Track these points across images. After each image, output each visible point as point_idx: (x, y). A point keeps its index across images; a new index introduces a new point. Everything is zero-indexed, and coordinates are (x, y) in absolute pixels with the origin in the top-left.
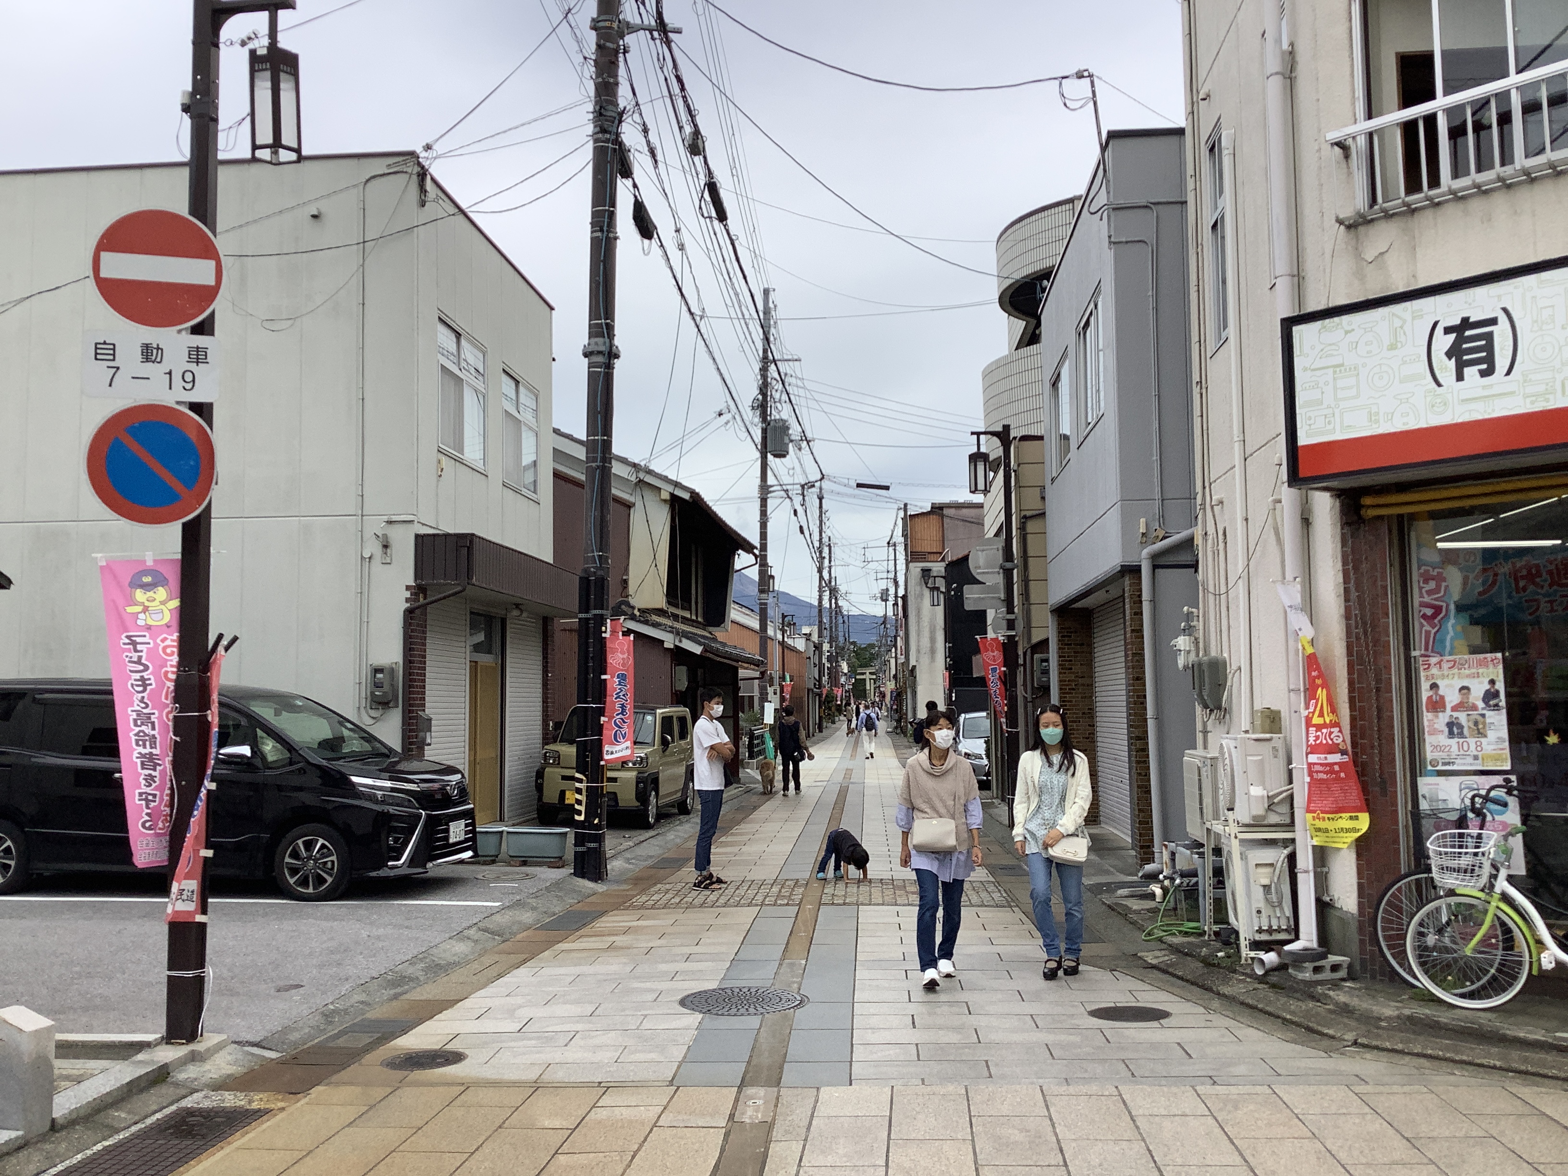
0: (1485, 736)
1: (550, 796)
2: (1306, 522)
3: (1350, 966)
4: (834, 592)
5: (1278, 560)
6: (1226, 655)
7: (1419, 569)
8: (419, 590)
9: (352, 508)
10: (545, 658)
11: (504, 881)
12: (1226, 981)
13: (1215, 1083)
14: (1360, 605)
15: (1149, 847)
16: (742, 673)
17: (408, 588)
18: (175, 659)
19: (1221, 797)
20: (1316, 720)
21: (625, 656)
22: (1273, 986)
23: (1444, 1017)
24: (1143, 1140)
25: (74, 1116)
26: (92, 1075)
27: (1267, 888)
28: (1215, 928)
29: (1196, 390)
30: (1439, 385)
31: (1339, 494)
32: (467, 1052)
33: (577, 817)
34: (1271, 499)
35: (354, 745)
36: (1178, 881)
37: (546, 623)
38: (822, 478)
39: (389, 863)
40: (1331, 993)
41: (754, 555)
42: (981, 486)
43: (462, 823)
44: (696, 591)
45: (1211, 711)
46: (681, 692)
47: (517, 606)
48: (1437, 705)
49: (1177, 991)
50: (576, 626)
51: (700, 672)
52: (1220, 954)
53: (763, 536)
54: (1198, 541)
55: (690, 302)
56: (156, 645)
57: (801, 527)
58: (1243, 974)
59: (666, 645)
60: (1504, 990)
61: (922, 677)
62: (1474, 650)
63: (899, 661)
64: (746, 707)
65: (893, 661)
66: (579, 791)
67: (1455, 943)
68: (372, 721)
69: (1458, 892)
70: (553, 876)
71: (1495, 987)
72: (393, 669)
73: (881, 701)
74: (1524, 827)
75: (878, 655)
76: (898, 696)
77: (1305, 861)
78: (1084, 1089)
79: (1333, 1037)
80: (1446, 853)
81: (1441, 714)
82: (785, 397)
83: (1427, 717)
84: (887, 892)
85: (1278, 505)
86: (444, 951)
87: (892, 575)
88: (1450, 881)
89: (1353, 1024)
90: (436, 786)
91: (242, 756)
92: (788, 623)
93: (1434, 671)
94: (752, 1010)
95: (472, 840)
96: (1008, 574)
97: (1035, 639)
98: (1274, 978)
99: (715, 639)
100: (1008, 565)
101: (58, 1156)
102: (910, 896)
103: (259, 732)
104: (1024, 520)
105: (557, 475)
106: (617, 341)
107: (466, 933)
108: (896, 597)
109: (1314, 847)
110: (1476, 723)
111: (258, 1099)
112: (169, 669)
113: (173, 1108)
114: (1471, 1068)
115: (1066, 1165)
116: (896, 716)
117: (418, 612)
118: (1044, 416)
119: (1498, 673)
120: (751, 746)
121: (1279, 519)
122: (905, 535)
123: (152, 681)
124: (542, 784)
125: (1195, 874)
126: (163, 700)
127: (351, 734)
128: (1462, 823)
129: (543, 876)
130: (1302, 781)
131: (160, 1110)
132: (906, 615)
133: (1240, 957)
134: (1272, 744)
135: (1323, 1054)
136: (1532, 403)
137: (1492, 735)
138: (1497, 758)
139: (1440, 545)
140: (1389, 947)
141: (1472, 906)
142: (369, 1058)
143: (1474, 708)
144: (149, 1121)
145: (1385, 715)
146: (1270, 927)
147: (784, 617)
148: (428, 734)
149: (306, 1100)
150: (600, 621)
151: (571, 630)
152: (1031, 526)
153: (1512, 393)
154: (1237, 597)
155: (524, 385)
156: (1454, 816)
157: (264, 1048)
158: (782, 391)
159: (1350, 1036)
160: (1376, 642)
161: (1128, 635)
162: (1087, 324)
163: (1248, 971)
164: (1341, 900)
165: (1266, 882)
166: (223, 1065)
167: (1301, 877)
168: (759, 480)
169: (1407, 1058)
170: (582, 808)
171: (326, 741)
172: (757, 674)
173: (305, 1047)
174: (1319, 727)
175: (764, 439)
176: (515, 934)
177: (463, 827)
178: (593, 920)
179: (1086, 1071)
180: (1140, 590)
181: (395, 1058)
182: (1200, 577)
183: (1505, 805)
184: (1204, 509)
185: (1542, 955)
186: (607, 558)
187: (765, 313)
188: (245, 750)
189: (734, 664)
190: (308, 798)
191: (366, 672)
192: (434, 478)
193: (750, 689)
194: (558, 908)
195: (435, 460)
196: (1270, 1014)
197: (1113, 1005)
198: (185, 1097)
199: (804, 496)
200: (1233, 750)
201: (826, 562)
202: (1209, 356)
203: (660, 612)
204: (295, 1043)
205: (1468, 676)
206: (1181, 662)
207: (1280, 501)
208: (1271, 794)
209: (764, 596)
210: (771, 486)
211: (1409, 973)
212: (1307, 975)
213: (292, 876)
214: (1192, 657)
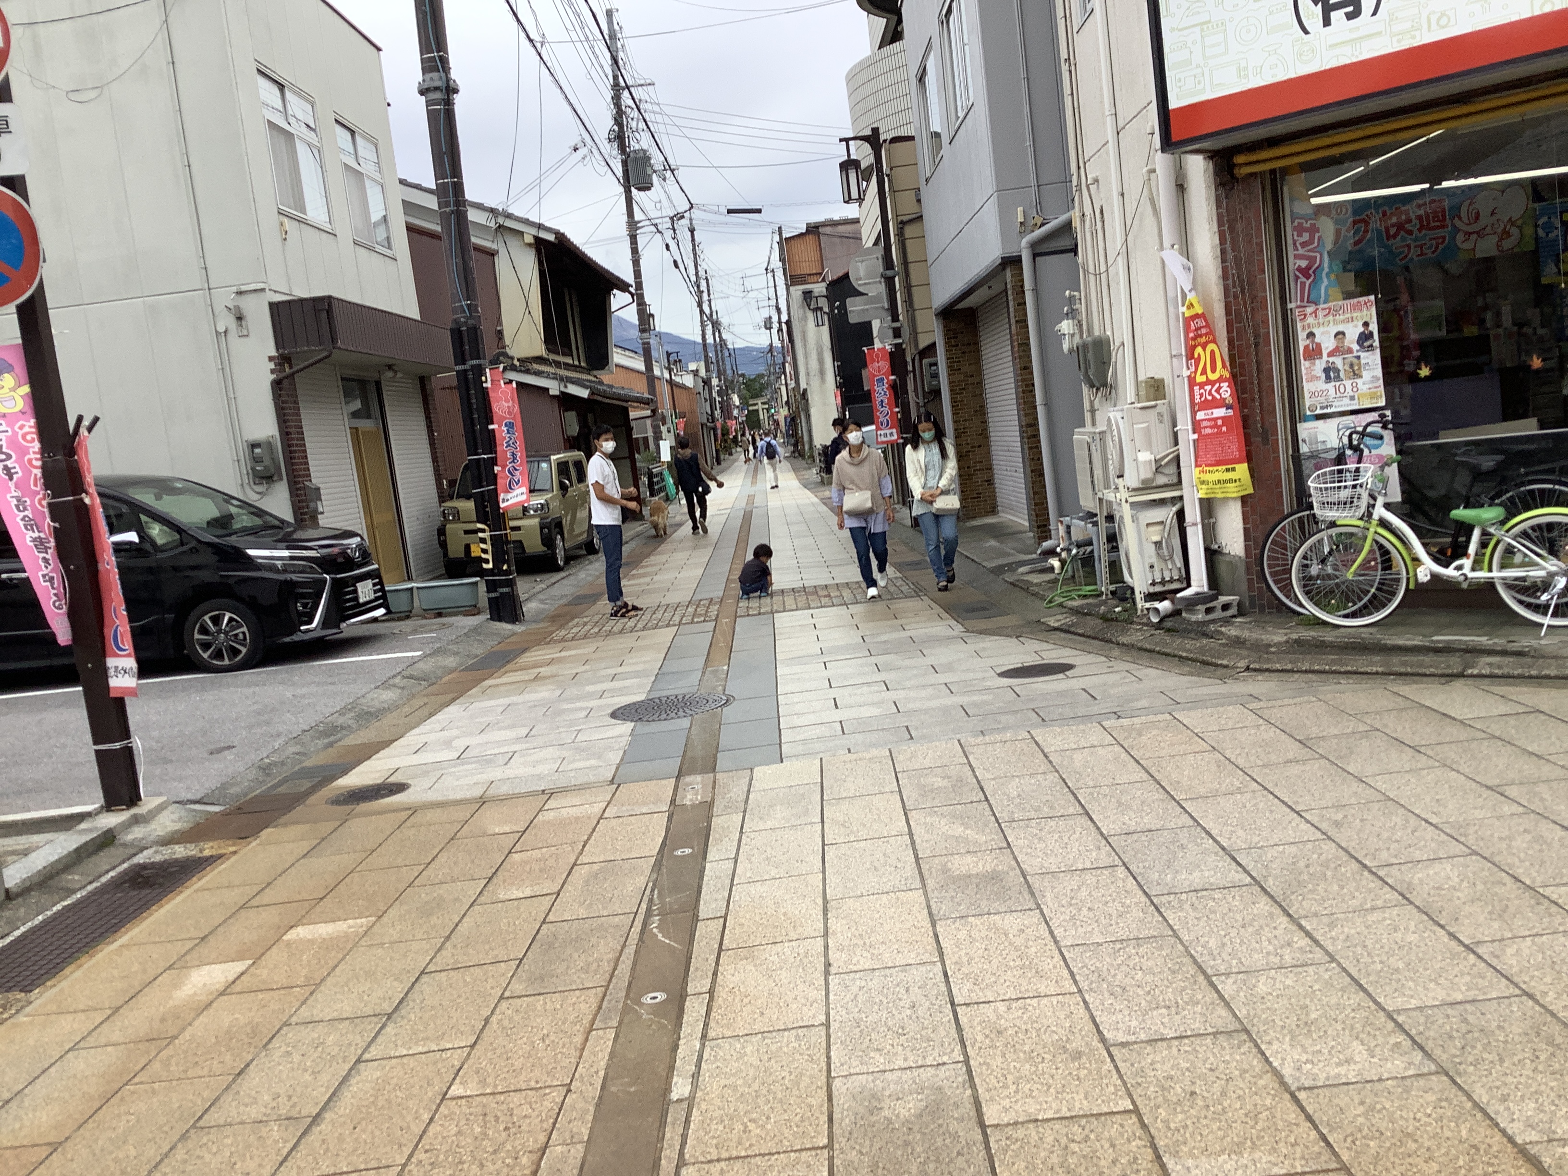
0: (1361, 377)
1: (456, 551)
2: (1181, 187)
3: (1239, 605)
4: (716, 325)
5: (1156, 231)
6: (1109, 333)
7: (1292, 222)
8: (282, 360)
9: (197, 282)
10: (428, 418)
11: (422, 633)
12: (1124, 631)
13: (1119, 717)
14: (1236, 264)
15: (1045, 526)
16: (633, 414)
17: (271, 359)
18: (37, 446)
19: (1111, 468)
20: (1200, 379)
21: (510, 404)
22: (1169, 630)
23: (1329, 636)
24: (1057, 771)
25: (28, 884)
26: (38, 848)
27: (1158, 544)
28: (1112, 588)
29: (1065, 68)
30: (1306, 32)
31: (1212, 155)
32: (409, 782)
33: (485, 566)
34: (1145, 169)
35: (244, 520)
36: (1074, 551)
37: (423, 381)
38: (691, 207)
39: (302, 628)
40: (1223, 629)
41: (630, 293)
42: (855, 195)
43: (369, 583)
44: (575, 336)
45: (1098, 389)
46: (573, 437)
47: (390, 367)
48: (1314, 353)
49: (1079, 646)
50: (455, 383)
51: (590, 417)
52: (1117, 610)
53: (637, 274)
54: (1076, 223)
55: (527, 28)
56: (15, 434)
57: (675, 262)
58: (1140, 624)
59: (551, 392)
60: (1384, 606)
61: (814, 399)
62: (1348, 296)
63: (790, 387)
64: (642, 448)
65: (783, 388)
66: (483, 541)
67: (1336, 570)
68: (258, 497)
69: (1338, 523)
70: (471, 623)
71: (1376, 604)
72: (270, 443)
73: (776, 429)
74: (1399, 457)
75: (769, 384)
76: (793, 421)
77: (1193, 514)
78: (998, 737)
79: (1226, 667)
80: (1326, 489)
81: (1317, 361)
82: (642, 125)
83: (1304, 365)
84: (799, 599)
85: (1153, 175)
86: (372, 700)
87: (773, 302)
88: (1331, 514)
89: (1245, 652)
90: (336, 550)
91: (131, 543)
92: (674, 362)
93: (1310, 320)
94: (681, 713)
95: (382, 598)
96: (890, 282)
97: (922, 346)
98: (1168, 624)
99: (601, 383)
100: (889, 273)
101: (18, 920)
102: (822, 599)
103: (143, 518)
104: (902, 225)
105: (410, 228)
106: (453, 75)
107: (391, 682)
108: (780, 322)
109: (1201, 500)
110: (1352, 366)
111: (208, 849)
112: (32, 456)
113: (126, 865)
114: (1355, 676)
115: (987, 800)
116: (792, 441)
117: (285, 382)
118: (914, 116)
119: (1370, 314)
120: (651, 485)
121: (1154, 190)
122: (782, 260)
123: (18, 469)
124: (445, 541)
125: (1090, 543)
126: (33, 487)
127: (240, 511)
128: (1340, 459)
129: (461, 624)
130: (1187, 437)
131: (114, 868)
132: (791, 340)
133: (1136, 610)
134: (1158, 409)
135: (1219, 682)
136: (1399, 41)
137: (1366, 375)
138: (1373, 396)
139: (1315, 201)
140: (1276, 582)
141: (1352, 535)
142: (313, 799)
143: (1350, 351)
144: (104, 879)
145: (1265, 367)
146: (1163, 579)
147: (668, 355)
148: (319, 503)
149: (258, 841)
150: (479, 371)
151: (451, 388)
152: (909, 231)
153: (1379, 33)
154: (1117, 274)
155: (359, 134)
156: (1334, 455)
157: (205, 803)
158: (638, 119)
159: (1242, 664)
160: (1253, 299)
161: (1013, 328)
162: (949, 11)
163: (1145, 620)
164: (1228, 547)
165: (1156, 538)
166: (168, 823)
167: (1189, 531)
168: (625, 217)
169: (1296, 676)
170: (489, 557)
171: (216, 520)
172: (648, 413)
173: (248, 798)
174: (1202, 385)
175: (626, 172)
176: (441, 678)
177: (371, 586)
178: (515, 657)
179: (1000, 722)
180: (1022, 280)
181: (338, 796)
182: (1080, 260)
183: (1381, 438)
184: (1081, 189)
185: (1418, 570)
186: (476, 306)
187: (610, 37)
188: (132, 537)
189: (624, 404)
190: (206, 576)
191: (243, 452)
192: (278, 242)
193: (642, 430)
194: (479, 650)
195: (278, 224)
196: (1167, 655)
197: (1020, 665)
198: (135, 855)
199: (674, 230)
200: (1120, 421)
201: (705, 296)
202: (1075, 31)
203: (540, 360)
204: (237, 796)
205: (1343, 322)
206: (1066, 347)
207: (1154, 171)
208: (1158, 457)
209: (646, 335)
210: (639, 222)
211: (1295, 603)
212: (1200, 617)
213: (205, 651)
214: (1077, 339)
